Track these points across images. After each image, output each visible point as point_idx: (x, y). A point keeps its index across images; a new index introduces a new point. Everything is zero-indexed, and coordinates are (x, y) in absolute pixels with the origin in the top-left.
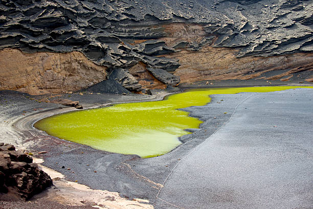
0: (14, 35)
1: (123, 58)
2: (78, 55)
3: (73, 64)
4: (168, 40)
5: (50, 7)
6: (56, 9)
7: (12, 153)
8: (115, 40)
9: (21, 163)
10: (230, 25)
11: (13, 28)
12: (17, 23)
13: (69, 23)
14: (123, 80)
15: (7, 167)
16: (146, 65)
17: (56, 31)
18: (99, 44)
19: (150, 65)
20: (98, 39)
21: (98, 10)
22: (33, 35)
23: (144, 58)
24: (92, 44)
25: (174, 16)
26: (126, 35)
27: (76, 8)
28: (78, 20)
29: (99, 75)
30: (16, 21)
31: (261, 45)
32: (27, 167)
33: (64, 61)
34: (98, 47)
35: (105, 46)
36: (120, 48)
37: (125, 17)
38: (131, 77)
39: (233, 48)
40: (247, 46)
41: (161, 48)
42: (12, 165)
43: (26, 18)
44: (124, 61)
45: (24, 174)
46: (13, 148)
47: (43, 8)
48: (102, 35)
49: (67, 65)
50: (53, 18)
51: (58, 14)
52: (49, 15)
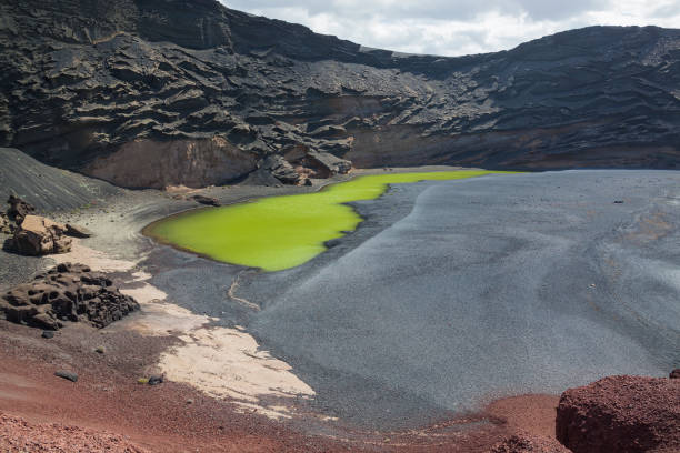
0: (146, 122)
1: (276, 141)
2: (220, 141)
3: (215, 152)
4: (338, 117)
5: (188, 87)
6: (195, 88)
7: (85, 275)
8: (268, 120)
9: (94, 287)
10: (413, 99)
11: (145, 115)
12: (149, 109)
13: (210, 103)
14: (277, 168)
15: (75, 293)
16: (307, 149)
17: (195, 114)
18: (247, 127)
19: (314, 148)
20: (247, 120)
21: (249, 86)
22: (168, 120)
23: (306, 141)
24: (239, 126)
25: (344, 89)
26: (284, 113)
27: (220, 85)
28: (224, 98)
29: (247, 163)
30: (148, 106)
31: (449, 122)
32: (103, 291)
33: (204, 149)
34: (245, 130)
35: (255, 128)
36: (274, 130)
37: (282, 92)
38: (286, 164)
39: (418, 125)
40: (433, 123)
41: (327, 128)
42: (84, 290)
43: (161, 101)
44: (279, 146)
45: (97, 300)
46: (88, 270)
47: (180, 89)
48: (252, 115)
49: (207, 154)
50: (190, 99)
51: (197, 93)
52: (186, 96)
